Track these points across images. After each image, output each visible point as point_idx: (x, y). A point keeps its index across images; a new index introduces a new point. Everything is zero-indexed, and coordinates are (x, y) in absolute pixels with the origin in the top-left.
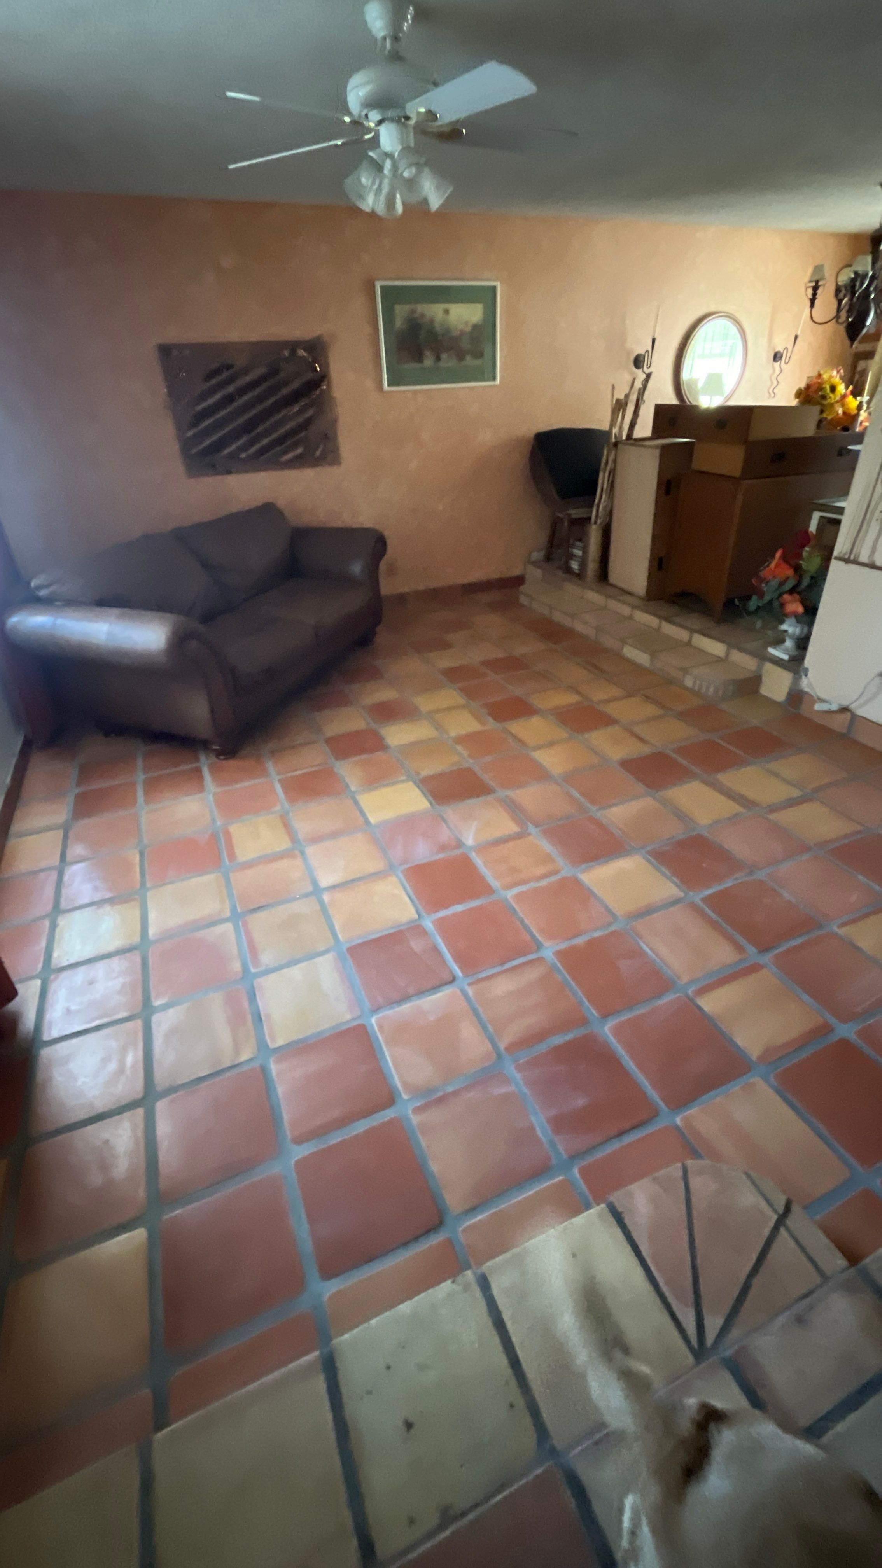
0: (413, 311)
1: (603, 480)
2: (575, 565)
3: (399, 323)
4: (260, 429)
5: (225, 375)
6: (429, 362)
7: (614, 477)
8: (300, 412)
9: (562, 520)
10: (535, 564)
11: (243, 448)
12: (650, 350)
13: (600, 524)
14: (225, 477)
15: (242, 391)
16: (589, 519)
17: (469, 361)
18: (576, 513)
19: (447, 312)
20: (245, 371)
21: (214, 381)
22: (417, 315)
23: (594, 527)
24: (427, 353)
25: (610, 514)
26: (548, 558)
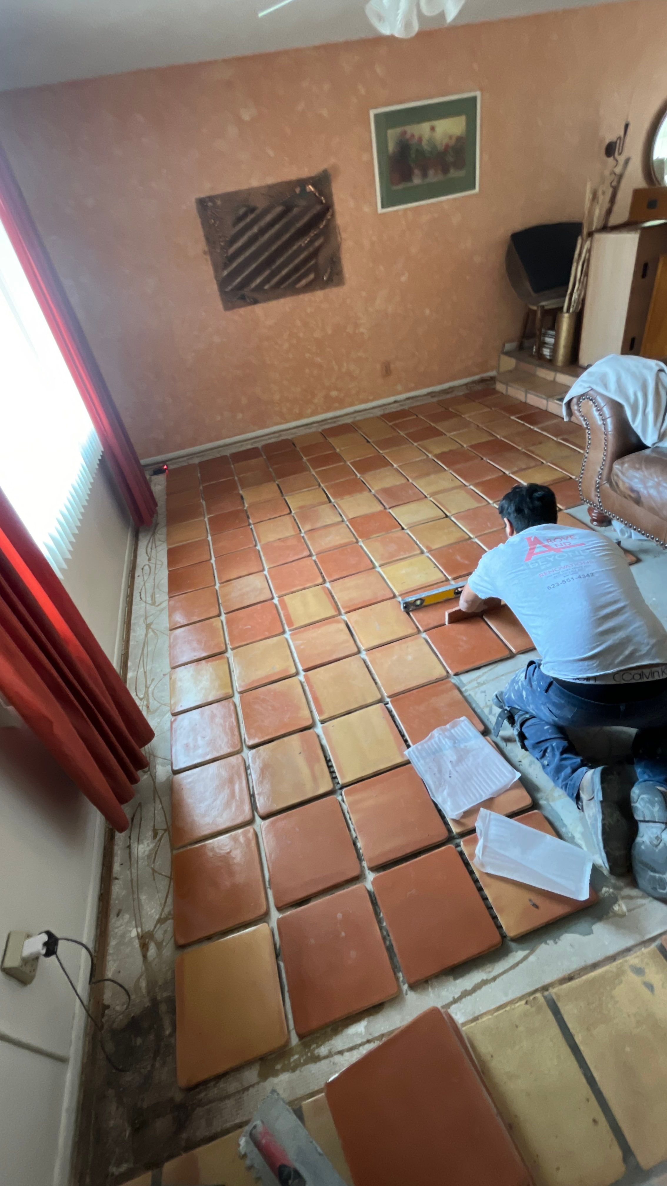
0: (405, 133)
1: (576, 270)
2: (546, 352)
3: (391, 147)
4: (279, 262)
5: (251, 217)
6: (417, 180)
7: (588, 266)
8: (311, 242)
9: (535, 312)
10: (508, 354)
11: (267, 280)
12: (622, 136)
13: (573, 312)
14: (253, 306)
15: (263, 231)
16: (562, 308)
17: (454, 173)
18: (548, 304)
19: (433, 129)
20: (266, 211)
21: (242, 225)
22: (408, 136)
23: (566, 315)
24: (417, 172)
25: (583, 302)
26: (521, 347)
